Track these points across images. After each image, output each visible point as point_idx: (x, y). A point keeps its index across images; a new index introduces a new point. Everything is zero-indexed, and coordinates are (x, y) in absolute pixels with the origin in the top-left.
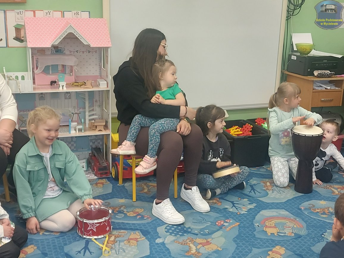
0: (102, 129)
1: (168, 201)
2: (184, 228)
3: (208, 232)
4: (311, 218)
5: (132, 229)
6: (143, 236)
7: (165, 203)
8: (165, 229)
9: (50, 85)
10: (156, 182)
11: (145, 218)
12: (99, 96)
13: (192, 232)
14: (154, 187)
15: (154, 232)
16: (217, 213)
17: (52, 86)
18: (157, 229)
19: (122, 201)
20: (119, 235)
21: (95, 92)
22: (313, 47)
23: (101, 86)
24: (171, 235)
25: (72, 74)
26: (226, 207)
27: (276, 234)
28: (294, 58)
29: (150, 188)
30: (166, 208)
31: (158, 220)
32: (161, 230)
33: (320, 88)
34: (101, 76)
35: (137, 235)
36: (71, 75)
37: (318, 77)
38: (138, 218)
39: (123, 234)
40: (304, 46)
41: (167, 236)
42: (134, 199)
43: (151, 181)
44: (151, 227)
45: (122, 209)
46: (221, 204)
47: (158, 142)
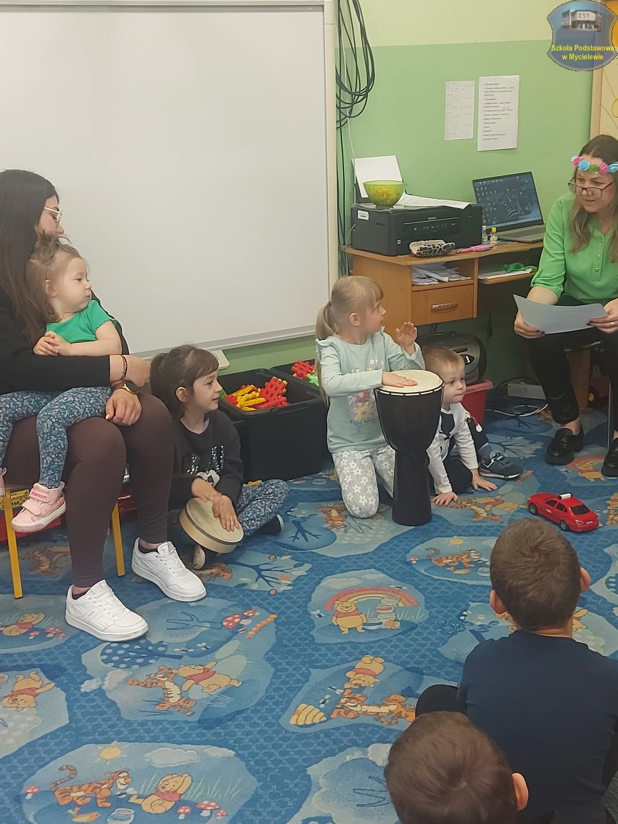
1: (102, 587)
2: (148, 646)
3: (205, 647)
4: (433, 579)
5: (19, 668)
7: (95, 592)
8: (101, 655)
10: (68, 543)
11: (50, 635)
13: (166, 653)
14: (64, 556)
15: (74, 667)
16: (224, 598)
18: (82, 659)
22: (404, 188)
24: (118, 667)
26: (244, 580)
27: (359, 629)
28: (363, 215)
29: (55, 559)
30: (98, 604)
31: (82, 637)
32: (92, 659)
33: (428, 280)
35: (33, 679)
37: (419, 256)
38: (31, 638)
40: (384, 187)
41: (108, 672)
42: (19, 592)
43: (55, 541)
44: (66, 655)
46: (230, 575)
47: (63, 449)
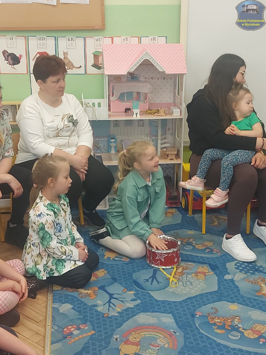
0: (174, 157)
1: (239, 237)
2: (256, 266)
5: (200, 263)
6: (211, 271)
7: (235, 238)
8: (235, 265)
9: (125, 113)
10: (227, 215)
11: (214, 252)
12: (172, 124)
13: (264, 271)
14: (225, 220)
15: (223, 267)
17: (127, 113)
18: (227, 265)
19: (191, 232)
20: (186, 267)
21: (168, 119)
23: (174, 115)
24: (241, 272)
25: (146, 101)
29: (220, 221)
31: (228, 256)
32: (230, 266)
34: (174, 103)
35: (205, 269)
36: (145, 103)
38: (207, 251)
39: (191, 266)
41: (237, 273)
42: (204, 232)
43: (221, 214)
44: (220, 262)
45: (191, 240)
47: (231, 175)
